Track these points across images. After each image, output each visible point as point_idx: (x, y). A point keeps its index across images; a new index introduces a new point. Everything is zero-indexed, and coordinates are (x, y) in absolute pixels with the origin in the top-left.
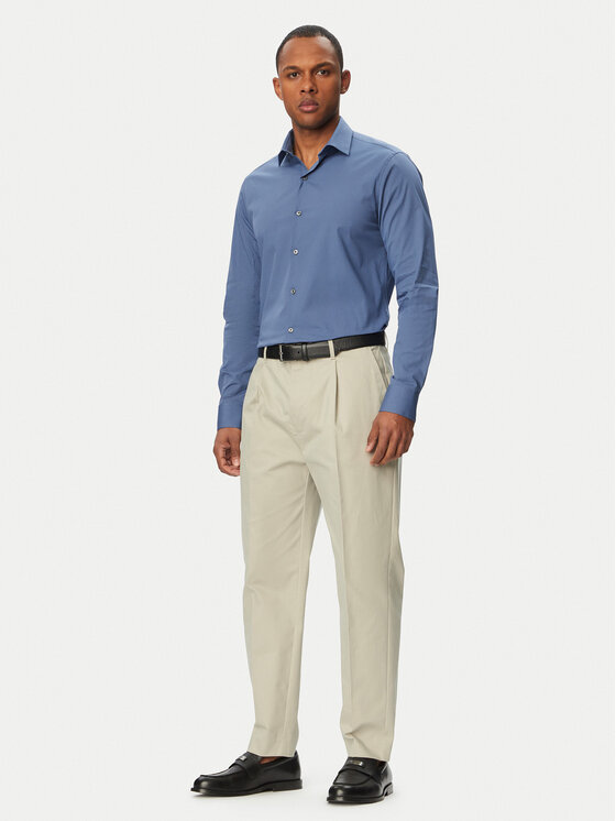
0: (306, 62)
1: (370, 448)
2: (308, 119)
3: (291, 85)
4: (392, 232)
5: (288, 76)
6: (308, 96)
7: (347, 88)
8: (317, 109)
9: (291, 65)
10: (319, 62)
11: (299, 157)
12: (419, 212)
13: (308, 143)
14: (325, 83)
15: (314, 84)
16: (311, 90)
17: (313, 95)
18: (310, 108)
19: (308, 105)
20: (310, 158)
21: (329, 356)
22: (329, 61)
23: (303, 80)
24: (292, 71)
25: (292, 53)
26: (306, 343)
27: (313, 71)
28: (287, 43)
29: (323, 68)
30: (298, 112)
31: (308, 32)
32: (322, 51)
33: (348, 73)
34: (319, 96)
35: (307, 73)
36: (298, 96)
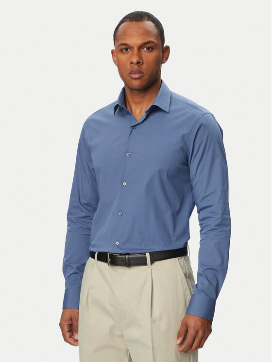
0: (135, 41)
1: (179, 341)
2: (136, 84)
3: (123, 57)
4: (199, 174)
5: (122, 50)
6: (136, 67)
7: (167, 59)
8: (142, 77)
9: (124, 42)
10: (145, 41)
11: (129, 109)
12: (218, 161)
13: (136, 100)
14: (149, 57)
15: (140, 58)
16: (138, 63)
17: (139, 67)
18: (137, 76)
19: (135, 73)
20: (138, 112)
21: (146, 264)
22: (152, 39)
23: (132, 55)
24: (124, 47)
25: (125, 33)
26: (129, 254)
27: (140, 48)
28: (122, 25)
29: (148, 45)
30: (128, 78)
31: (137, 17)
32: (147, 33)
33: (168, 48)
34: (144, 67)
35: (136, 49)
36: (129, 66)
